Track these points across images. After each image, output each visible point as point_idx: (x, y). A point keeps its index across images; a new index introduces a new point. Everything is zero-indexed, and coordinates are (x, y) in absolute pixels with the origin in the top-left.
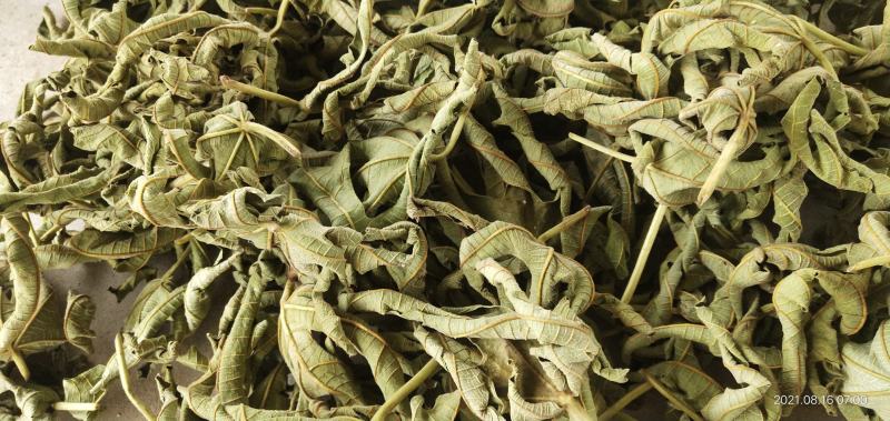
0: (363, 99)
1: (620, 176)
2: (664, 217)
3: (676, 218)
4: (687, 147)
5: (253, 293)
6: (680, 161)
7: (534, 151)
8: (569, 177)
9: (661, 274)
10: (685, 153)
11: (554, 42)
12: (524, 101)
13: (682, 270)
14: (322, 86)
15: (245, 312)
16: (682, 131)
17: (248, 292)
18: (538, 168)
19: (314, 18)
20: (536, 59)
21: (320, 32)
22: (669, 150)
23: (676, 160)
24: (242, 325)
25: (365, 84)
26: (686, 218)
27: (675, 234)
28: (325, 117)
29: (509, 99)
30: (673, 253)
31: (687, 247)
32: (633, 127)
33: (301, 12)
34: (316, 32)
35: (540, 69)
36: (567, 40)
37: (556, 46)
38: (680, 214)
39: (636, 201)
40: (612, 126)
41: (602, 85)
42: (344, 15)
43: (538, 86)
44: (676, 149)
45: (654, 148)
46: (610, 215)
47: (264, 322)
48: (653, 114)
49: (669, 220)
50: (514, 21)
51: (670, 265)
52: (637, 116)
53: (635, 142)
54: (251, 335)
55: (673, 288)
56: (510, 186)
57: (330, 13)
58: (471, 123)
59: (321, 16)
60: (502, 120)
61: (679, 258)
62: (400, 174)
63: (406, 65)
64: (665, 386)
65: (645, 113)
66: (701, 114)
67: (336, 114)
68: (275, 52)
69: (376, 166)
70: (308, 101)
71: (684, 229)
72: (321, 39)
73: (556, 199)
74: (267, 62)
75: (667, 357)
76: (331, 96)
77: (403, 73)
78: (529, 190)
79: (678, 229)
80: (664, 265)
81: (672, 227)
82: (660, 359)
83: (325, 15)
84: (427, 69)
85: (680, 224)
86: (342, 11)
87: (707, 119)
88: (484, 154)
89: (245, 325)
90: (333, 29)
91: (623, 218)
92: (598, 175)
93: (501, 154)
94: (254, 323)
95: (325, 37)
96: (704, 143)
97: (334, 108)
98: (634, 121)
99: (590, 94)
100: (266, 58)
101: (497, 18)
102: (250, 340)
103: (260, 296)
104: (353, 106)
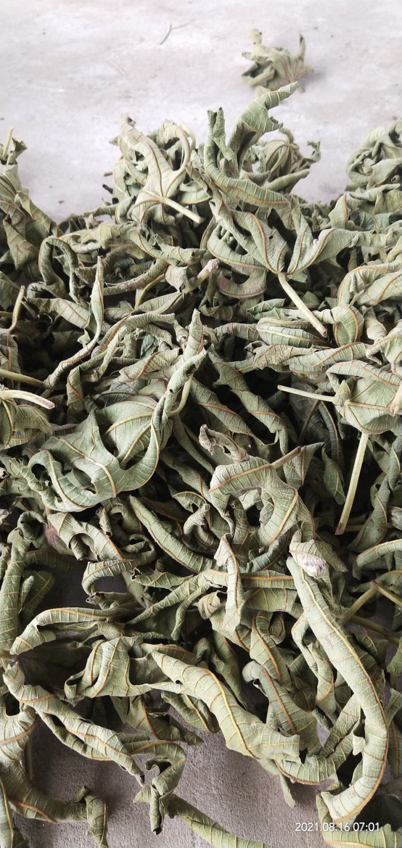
0: (102, 372)
1: (325, 417)
2: (367, 446)
3: (378, 447)
4: (377, 379)
5: (18, 553)
6: (374, 393)
7: (251, 403)
8: (283, 422)
9: (372, 496)
10: (377, 386)
11: (255, 313)
12: (238, 363)
13: (390, 489)
14: (63, 365)
15: (13, 571)
16: (370, 367)
17: (13, 554)
18: (257, 416)
19: (44, 317)
20: (242, 329)
21: (49, 329)
22: (362, 386)
23: (370, 393)
24: (11, 582)
25: (103, 359)
26: (386, 446)
27: (379, 462)
28: (69, 390)
29: (224, 363)
30: (380, 478)
31: (391, 470)
32: (330, 370)
33: (32, 312)
34: (45, 330)
35: (246, 337)
36: (266, 311)
37: (258, 315)
38: (380, 443)
39: (342, 437)
40: (314, 373)
41: (302, 339)
42: (71, 311)
43: (247, 350)
44: (368, 383)
45: (349, 385)
46: (323, 450)
47: (31, 577)
48: (345, 358)
49: (372, 450)
50: (217, 304)
51: (378, 487)
52: (332, 361)
53: (333, 383)
54: (20, 591)
55: (385, 505)
56: (235, 434)
57: (58, 311)
58: (196, 385)
59: (50, 314)
60: (221, 381)
61: (385, 479)
62: (144, 430)
63: (132, 345)
64: (392, 592)
65: (338, 357)
66: (383, 349)
67: (78, 387)
68: (15, 344)
69: (121, 426)
70: (52, 379)
71: (386, 456)
72: (51, 336)
73: (276, 441)
74: (10, 351)
75: (389, 568)
76: (74, 372)
77: (130, 352)
78: (253, 435)
79: (381, 457)
80: (374, 487)
81: (375, 456)
82: (384, 571)
83: (54, 313)
84: (151, 347)
85: (382, 453)
86: (68, 308)
87: (388, 353)
88: (209, 409)
89: (14, 582)
90: (61, 326)
91: (333, 454)
92: (306, 421)
93: (225, 408)
94: (22, 581)
95: (54, 334)
96: (390, 374)
97: (76, 382)
98: (330, 366)
99: (290, 348)
100: (9, 348)
101: (203, 301)
102: (19, 595)
103: (25, 555)
104: (93, 379)
